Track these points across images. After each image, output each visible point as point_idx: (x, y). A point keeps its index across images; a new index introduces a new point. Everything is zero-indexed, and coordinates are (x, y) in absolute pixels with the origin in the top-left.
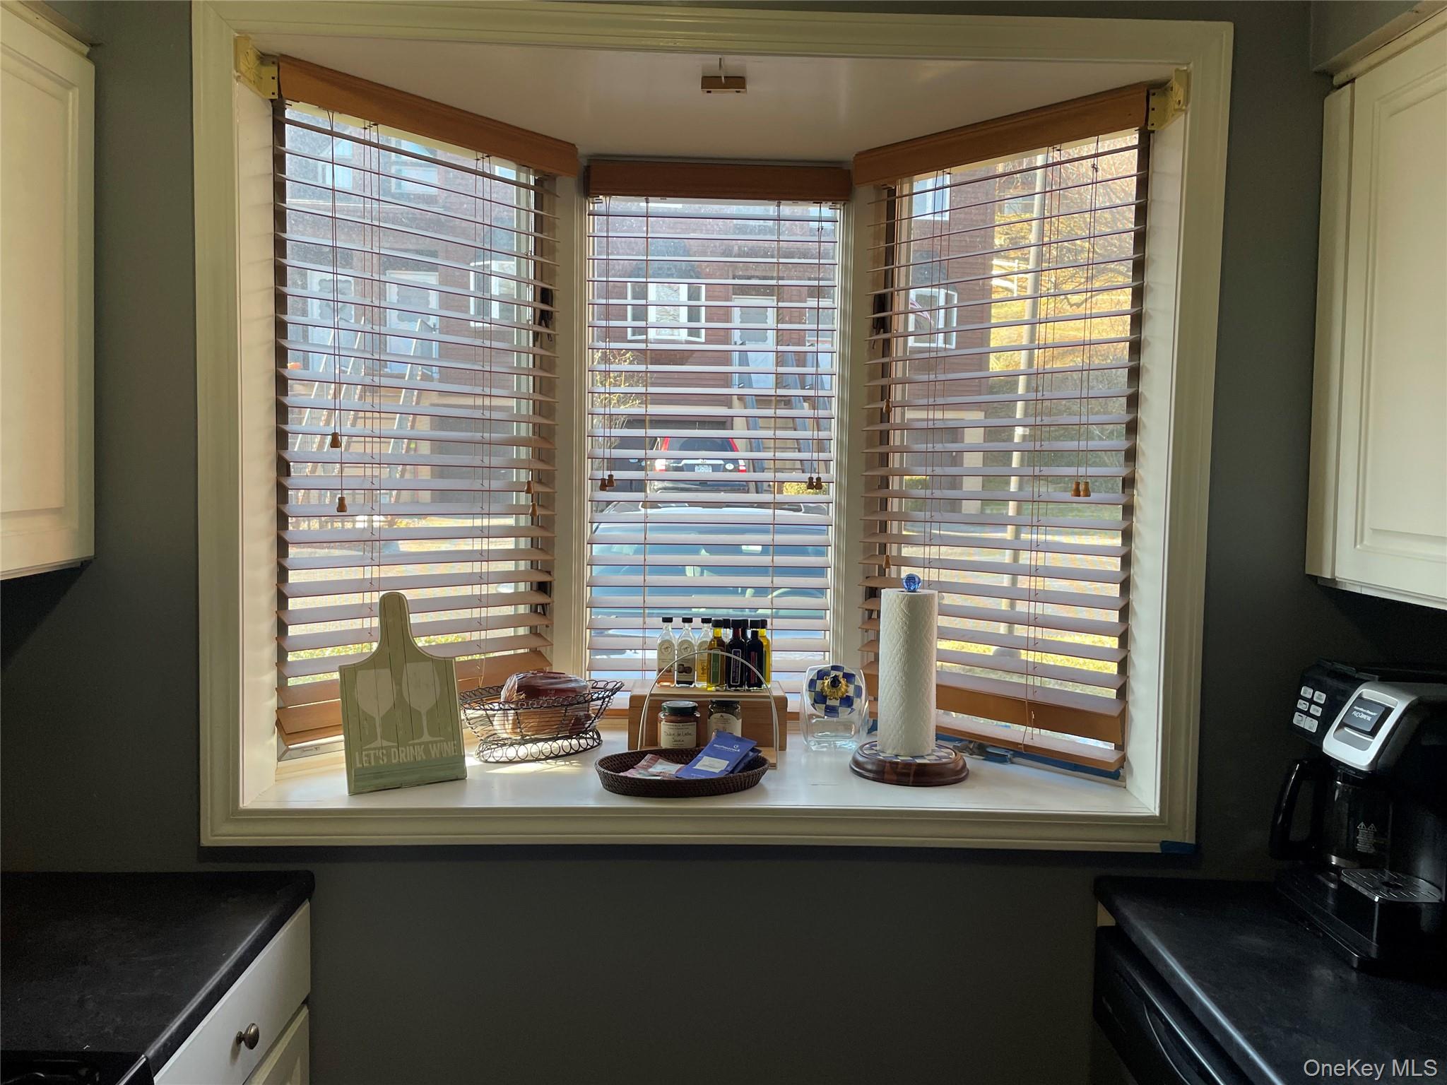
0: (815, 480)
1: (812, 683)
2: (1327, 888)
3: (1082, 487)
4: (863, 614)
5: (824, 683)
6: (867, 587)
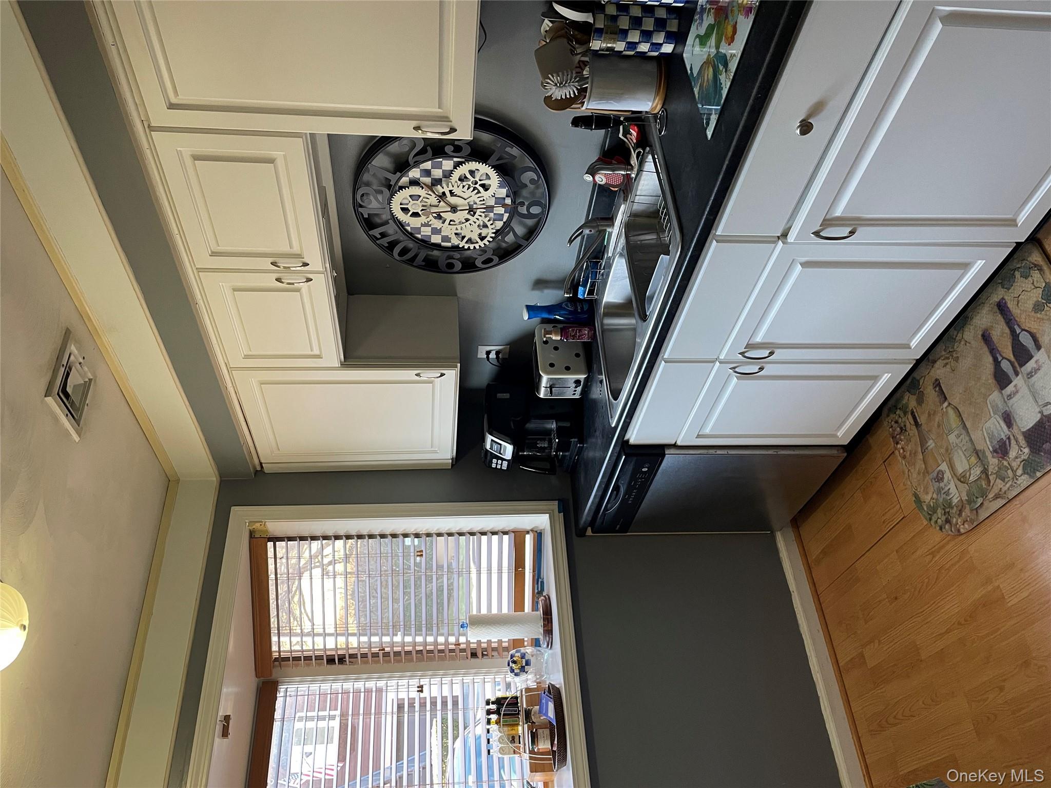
0: (419, 689)
1: (516, 675)
2: (562, 455)
3: (419, 554)
4: (485, 658)
5: (516, 669)
6: (471, 658)
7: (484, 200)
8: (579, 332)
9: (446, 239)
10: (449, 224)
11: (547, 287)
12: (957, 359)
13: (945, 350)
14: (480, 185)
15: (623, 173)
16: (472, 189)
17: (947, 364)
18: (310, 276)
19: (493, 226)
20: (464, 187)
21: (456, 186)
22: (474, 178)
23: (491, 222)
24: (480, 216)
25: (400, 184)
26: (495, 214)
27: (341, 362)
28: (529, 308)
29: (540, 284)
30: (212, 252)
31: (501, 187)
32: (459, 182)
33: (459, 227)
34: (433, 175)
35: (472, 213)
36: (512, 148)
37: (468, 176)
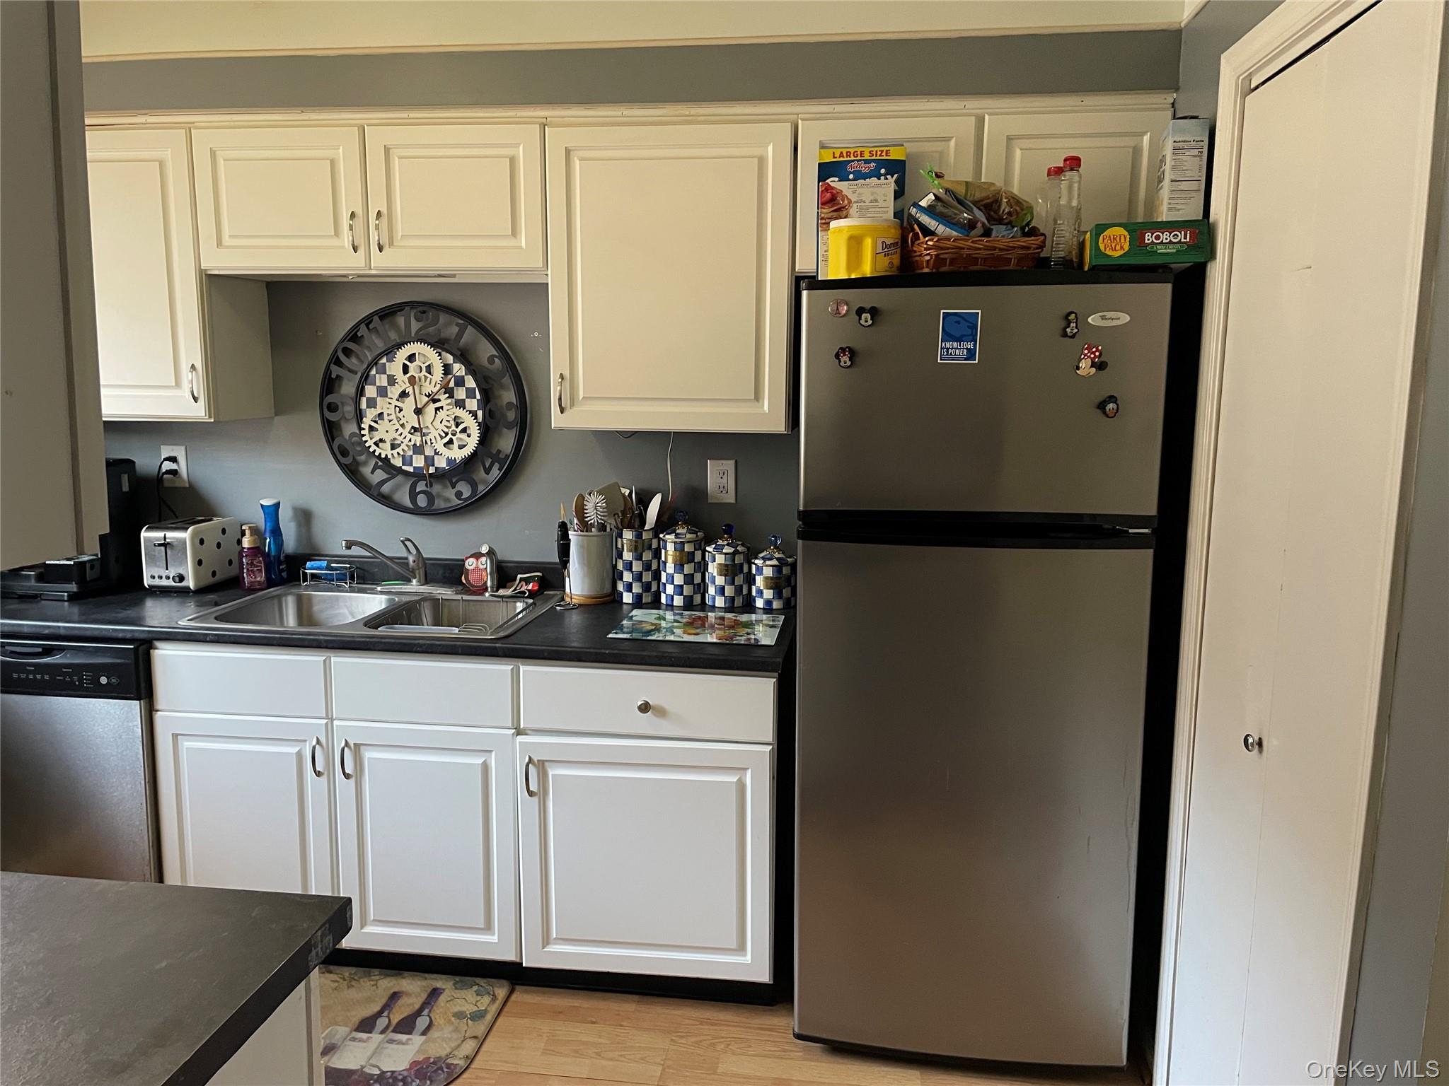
7: (432, 443)
8: (258, 570)
9: (372, 403)
10: (396, 406)
11: (299, 525)
12: (350, 987)
13: (350, 974)
14: (451, 440)
15: (489, 583)
16: (446, 430)
17: (337, 982)
18: (361, 251)
19: (396, 455)
20: (448, 421)
21: (449, 413)
22: (460, 432)
23: (402, 453)
24: (410, 440)
25: (443, 353)
26: (411, 456)
27: (206, 270)
28: (277, 505)
29: (305, 517)
30: (389, 149)
31: (449, 461)
32: (453, 417)
33: (393, 417)
34: (457, 389)
35: (413, 431)
36: (499, 469)
37: (461, 427)
